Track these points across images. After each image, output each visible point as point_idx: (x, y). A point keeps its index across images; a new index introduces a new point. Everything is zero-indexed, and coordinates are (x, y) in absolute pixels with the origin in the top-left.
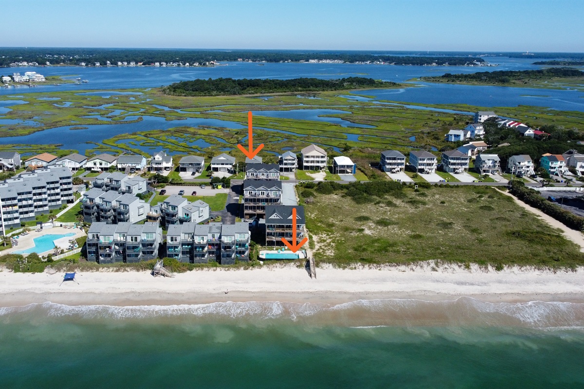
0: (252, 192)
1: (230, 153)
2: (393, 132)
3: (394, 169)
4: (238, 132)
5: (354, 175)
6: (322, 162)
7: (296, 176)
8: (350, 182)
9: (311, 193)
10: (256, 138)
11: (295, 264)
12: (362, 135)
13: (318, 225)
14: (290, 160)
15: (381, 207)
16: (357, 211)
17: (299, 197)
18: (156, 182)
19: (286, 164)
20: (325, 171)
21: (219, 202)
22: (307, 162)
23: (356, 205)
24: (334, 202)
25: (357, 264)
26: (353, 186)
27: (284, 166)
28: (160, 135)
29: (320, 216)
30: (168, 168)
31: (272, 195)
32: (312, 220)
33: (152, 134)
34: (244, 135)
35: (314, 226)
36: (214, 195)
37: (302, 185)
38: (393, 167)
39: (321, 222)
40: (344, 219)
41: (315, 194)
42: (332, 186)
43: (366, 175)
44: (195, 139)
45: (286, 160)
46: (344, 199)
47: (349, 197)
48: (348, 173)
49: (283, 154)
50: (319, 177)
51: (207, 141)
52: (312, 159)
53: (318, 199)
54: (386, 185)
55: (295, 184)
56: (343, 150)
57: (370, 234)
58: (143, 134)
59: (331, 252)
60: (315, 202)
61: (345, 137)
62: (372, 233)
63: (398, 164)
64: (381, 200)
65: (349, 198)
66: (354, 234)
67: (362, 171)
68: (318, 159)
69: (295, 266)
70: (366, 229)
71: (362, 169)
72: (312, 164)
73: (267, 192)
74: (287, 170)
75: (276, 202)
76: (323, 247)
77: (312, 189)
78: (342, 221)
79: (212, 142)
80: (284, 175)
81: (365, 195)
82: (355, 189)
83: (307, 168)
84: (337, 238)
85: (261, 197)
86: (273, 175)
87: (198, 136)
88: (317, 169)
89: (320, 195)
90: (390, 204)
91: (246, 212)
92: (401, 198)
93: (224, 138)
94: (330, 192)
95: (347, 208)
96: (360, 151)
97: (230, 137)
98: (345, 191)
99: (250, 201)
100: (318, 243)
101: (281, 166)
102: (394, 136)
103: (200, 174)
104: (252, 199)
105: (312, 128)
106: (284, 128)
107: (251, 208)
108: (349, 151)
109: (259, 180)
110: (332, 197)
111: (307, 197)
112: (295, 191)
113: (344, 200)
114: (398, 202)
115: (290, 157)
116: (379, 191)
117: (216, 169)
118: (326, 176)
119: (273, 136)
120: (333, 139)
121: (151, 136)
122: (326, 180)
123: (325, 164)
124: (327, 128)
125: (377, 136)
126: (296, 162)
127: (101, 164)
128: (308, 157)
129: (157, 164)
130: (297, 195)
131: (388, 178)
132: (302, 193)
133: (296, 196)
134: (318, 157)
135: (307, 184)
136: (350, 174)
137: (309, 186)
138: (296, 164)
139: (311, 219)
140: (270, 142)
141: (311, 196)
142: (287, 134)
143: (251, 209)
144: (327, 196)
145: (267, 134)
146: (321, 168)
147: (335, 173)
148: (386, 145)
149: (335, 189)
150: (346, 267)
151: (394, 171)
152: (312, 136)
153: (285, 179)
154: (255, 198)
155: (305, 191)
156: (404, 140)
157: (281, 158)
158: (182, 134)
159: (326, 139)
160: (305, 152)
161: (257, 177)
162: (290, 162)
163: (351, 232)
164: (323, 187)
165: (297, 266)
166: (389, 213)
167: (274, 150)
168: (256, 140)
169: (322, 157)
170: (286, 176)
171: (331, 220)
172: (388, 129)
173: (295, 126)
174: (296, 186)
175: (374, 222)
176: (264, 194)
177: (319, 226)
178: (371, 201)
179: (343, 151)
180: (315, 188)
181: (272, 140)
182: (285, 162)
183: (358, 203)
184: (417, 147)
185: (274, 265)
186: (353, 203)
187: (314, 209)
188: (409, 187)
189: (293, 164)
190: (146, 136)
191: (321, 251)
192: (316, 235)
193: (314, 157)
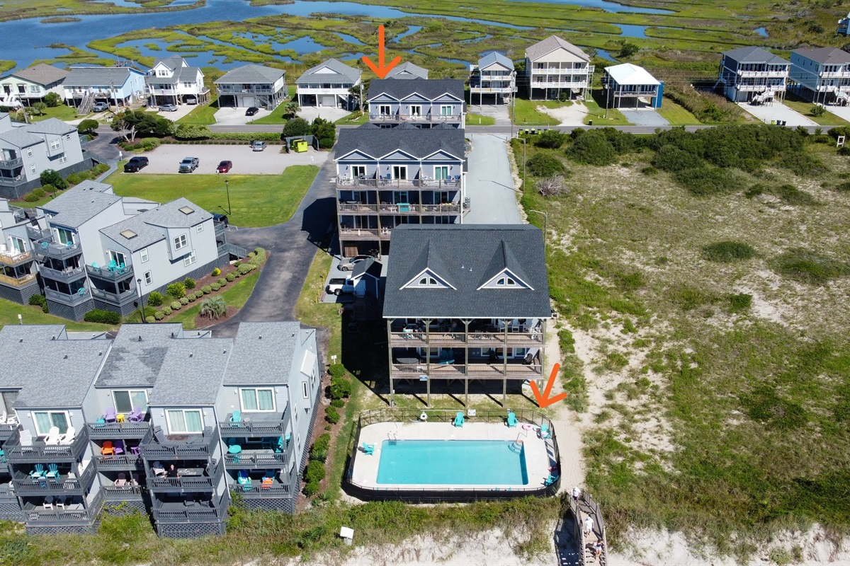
0: (362, 170)
1: (358, 63)
2: (715, 21)
3: (760, 94)
4: (389, 23)
5: (658, 111)
6: (578, 78)
7: (512, 115)
8: (657, 130)
9: (556, 162)
10: (426, 35)
11: (507, 534)
12: (653, 27)
13: (588, 279)
14: (497, 73)
15: (771, 205)
16: (700, 219)
17: (521, 175)
18: (133, 137)
19: (487, 85)
20: (584, 101)
21: (284, 195)
22: (540, 78)
23: (693, 201)
24: (624, 188)
25: (804, 531)
26: (670, 140)
27: (482, 91)
28: (223, 30)
29: (588, 243)
30: (192, 97)
31: (432, 179)
32: (567, 259)
33: (205, 29)
34: (403, 29)
35: (574, 285)
36: (280, 171)
37: (528, 137)
38: (757, 88)
39: (594, 265)
40: (669, 255)
41: (566, 163)
42: (612, 140)
43: (690, 110)
44: (294, 37)
45: (488, 73)
46: (649, 179)
47: (664, 174)
48: (642, 105)
49: (480, 61)
50: (572, 116)
51: (318, 40)
52: (553, 71)
53: (574, 182)
54: (762, 138)
55: (509, 137)
56: (619, 54)
57: (776, 318)
58: (186, 29)
59: (659, 430)
60: (568, 190)
61: (617, 31)
62: (783, 316)
63: (770, 82)
64: (760, 181)
65: (664, 177)
66: (722, 322)
67: (677, 101)
68: (566, 72)
69: (506, 547)
70: (755, 296)
71: (677, 95)
72: (553, 85)
73: (415, 168)
74: (489, 99)
75: (444, 201)
76: (620, 398)
77: (556, 151)
78: (663, 261)
79: (329, 43)
80: (482, 113)
81: (710, 167)
82: (678, 150)
83: (539, 94)
84: (666, 346)
85: (395, 184)
86: (445, 112)
87: (304, 32)
88: (564, 96)
89: (579, 167)
90: (789, 194)
91: (345, 234)
92: (814, 175)
93: (356, 35)
94: (606, 160)
95: (668, 209)
96: (657, 56)
97: (370, 33)
98: (648, 154)
99: (357, 200)
100: (598, 371)
101: (473, 90)
102: (720, 27)
103: (268, 113)
104: (363, 193)
105: (548, 16)
106: (487, 15)
107: (363, 222)
108: (632, 58)
109: (434, 125)
110: (614, 174)
111: (544, 175)
112: (509, 157)
113: (650, 181)
114: (810, 187)
115: (496, 66)
116: (744, 153)
117: (310, 100)
118: (590, 114)
119: (463, 30)
120: (592, 35)
121: (203, 32)
122: (590, 123)
123: (584, 85)
124: (575, 16)
125: (684, 28)
126: (511, 78)
127: (22, 89)
128: (541, 65)
129: (162, 87)
130: (515, 167)
131: (747, 117)
132: (529, 164)
133: (511, 170)
134: (567, 65)
135: (544, 136)
136: (648, 108)
137: (548, 142)
138: (513, 84)
139: (560, 255)
140: (455, 41)
141: (556, 173)
142: (493, 25)
143: (365, 227)
144: (602, 171)
145: (450, 27)
146: (574, 96)
147: (610, 106)
148: (711, 45)
149: (619, 149)
150: (754, 550)
151: (760, 98)
152: (546, 29)
153: (484, 123)
154: (373, 189)
155: (537, 158)
156: (746, 35)
157: (476, 71)
158: (270, 28)
159: (577, 33)
160: (534, 54)
161: (397, 118)
162: (497, 78)
163: (709, 314)
164: (587, 145)
165: (520, 550)
166: (803, 228)
167: (462, 57)
168: (426, 37)
169: (578, 65)
170: (488, 114)
171: (627, 258)
172: (701, 15)
173: (509, 12)
174: (512, 143)
175: (770, 264)
176: (403, 176)
177: (591, 287)
178: (732, 185)
179: (619, 57)
180: (565, 147)
181: (460, 37)
182: (484, 78)
183: (697, 192)
184: (779, 48)
185: (407, 544)
186: (681, 193)
187: (567, 216)
188: (819, 141)
189: (506, 84)
190: (191, 32)
191: (615, 420)
192: (585, 328)
193: (556, 65)
